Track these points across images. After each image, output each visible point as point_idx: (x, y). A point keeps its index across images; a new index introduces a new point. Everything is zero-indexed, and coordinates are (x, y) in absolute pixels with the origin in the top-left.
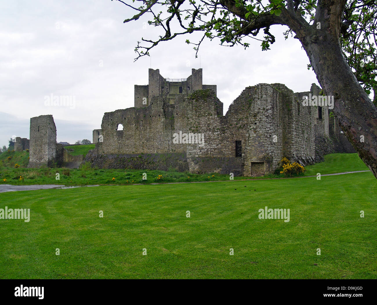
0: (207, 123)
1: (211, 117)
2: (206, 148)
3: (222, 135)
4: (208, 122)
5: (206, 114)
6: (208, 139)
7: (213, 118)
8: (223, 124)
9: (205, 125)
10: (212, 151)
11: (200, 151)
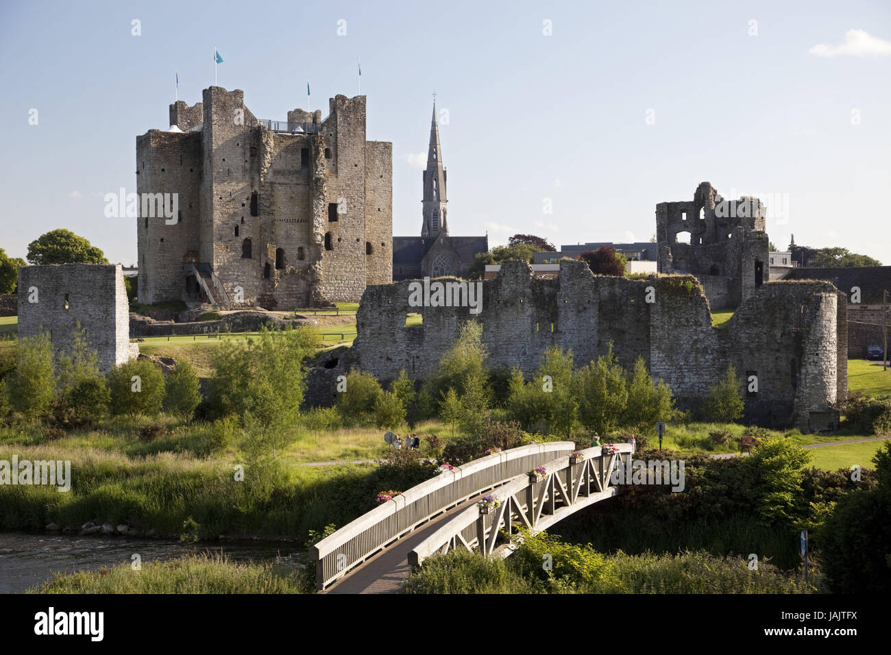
0: (692, 338)
1: (699, 329)
2: (690, 382)
3: (721, 360)
4: (695, 337)
5: (691, 323)
6: (694, 366)
7: (705, 330)
8: (723, 341)
9: (688, 342)
10: (702, 387)
11: (679, 387)
